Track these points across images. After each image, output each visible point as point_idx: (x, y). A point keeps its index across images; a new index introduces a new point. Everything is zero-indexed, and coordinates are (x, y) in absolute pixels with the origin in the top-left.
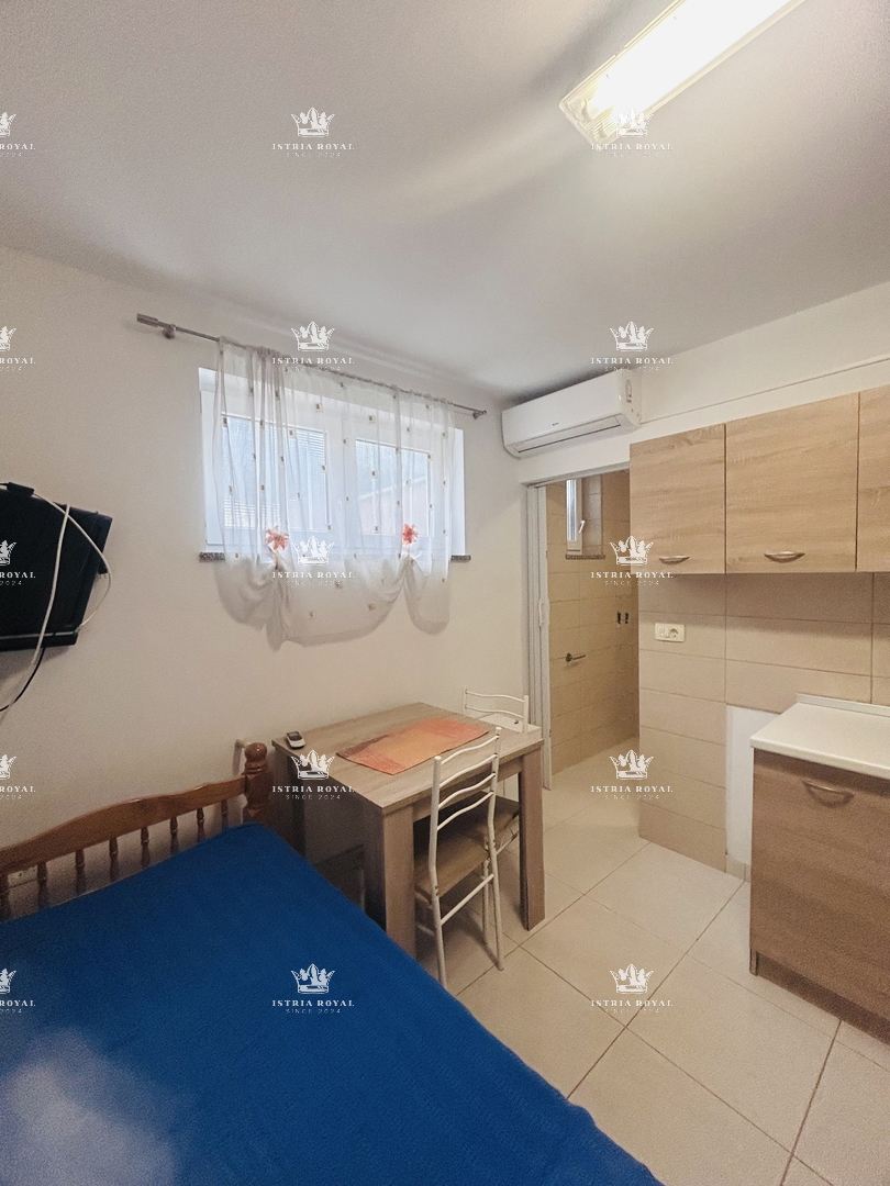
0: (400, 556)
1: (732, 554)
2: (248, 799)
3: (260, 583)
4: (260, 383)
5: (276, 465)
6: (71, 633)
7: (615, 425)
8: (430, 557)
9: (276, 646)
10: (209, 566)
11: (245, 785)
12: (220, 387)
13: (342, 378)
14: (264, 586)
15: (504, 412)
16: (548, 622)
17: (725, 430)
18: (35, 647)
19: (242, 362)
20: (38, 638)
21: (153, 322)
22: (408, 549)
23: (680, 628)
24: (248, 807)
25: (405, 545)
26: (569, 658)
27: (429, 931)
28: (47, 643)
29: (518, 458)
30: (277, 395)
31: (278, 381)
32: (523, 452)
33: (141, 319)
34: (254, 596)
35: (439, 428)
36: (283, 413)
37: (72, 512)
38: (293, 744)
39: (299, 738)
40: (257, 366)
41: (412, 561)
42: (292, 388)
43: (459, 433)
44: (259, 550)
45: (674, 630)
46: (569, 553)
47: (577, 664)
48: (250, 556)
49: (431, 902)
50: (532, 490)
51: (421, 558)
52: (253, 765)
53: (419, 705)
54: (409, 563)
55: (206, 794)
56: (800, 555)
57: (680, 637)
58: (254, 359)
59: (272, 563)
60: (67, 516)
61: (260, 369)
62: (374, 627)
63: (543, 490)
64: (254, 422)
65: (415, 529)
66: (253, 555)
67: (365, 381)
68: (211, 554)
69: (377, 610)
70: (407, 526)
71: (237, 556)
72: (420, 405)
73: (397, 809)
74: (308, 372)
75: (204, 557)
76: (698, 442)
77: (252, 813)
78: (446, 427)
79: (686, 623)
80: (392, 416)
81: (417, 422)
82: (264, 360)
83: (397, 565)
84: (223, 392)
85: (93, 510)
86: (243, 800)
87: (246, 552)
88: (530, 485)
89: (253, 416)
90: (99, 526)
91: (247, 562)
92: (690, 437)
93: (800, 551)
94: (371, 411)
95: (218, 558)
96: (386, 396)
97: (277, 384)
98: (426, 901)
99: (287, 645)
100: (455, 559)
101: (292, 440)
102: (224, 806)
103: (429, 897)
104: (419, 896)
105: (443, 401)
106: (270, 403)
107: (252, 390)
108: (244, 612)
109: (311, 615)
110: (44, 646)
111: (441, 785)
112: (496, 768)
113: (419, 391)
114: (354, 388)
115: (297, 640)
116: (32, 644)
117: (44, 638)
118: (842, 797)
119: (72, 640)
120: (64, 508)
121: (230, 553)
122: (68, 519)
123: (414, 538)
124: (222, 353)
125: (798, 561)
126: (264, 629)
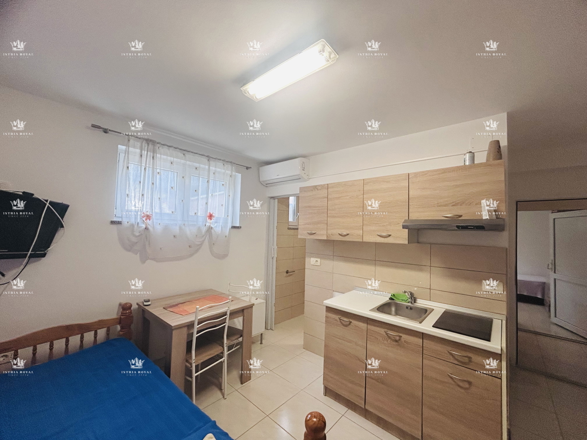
0: (205, 225)
1: (330, 232)
2: (121, 327)
3: (137, 234)
4: (146, 152)
5: (150, 186)
6: (43, 252)
7: (298, 179)
8: (220, 227)
9: (143, 262)
10: (115, 227)
11: (120, 321)
12: (127, 152)
13: (185, 152)
14: (139, 236)
15: (260, 168)
16: (276, 256)
17: (327, 187)
18: (26, 257)
19: (138, 144)
20: (27, 254)
21: (99, 127)
22: (209, 223)
23: (319, 260)
24: (120, 331)
25: (209, 221)
26: (287, 272)
27: (190, 379)
28: (31, 256)
29: (267, 187)
30: (153, 158)
31: (154, 152)
32: (267, 185)
33: (93, 126)
34: (134, 239)
35: (229, 172)
36: (155, 164)
37: (51, 203)
38: (145, 304)
39: (149, 301)
40: (145, 146)
41: (212, 228)
42: (161, 154)
43: (239, 176)
44: (139, 220)
45: (317, 261)
46: (290, 227)
47: (291, 275)
48: (134, 223)
49: (191, 367)
50: (272, 200)
51: (216, 227)
52: (125, 312)
53: (211, 290)
54: (210, 228)
55: (100, 324)
56: (348, 234)
57: (318, 264)
58: (144, 143)
59: (144, 226)
60: (48, 204)
61: (146, 147)
62: (191, 255)
63: (276, 200)
64: (141, 166)
65: (213, 215)
66: (135, 222)
67: (195, 153)
68: (116, 221)
69: (193, 248)
70: (210, 213)
71: (128, 223)
72: (220, 164)
73: (180, 327)
74: (169, 149)
75: (113, 222)
76: (320, 190)
77: (121, 333)
78: (232, 173)
79: (321, 258)
80: (207, 167)
81: (218, 170)
82: (148, 144)
83: (204, 229)
84: (128, 154)
85: (60, 202)
86: (119, 328)
87: (133, 221)
88: (272, 198)
89: (141, 163)
90: (63, 209)
91: (133, 225)
92: (318, 187)
93: (348, 233)
94: (197, 165)
95: (119, 223)
96: (205, 160)
97: (154, 153)
98: (190, 366)
99: (149, 261)
100: (234, 227)
101: (158, 176)
102: (108, 331)
103: (191, 364)
104: (188, 364)
105: (231, 162)
106: (150, 161)
107: (141, 156)
108: (129, 247)
109: (161, 249)
110: (29, 257)
111: (199, 318)
112: (228, 314)
113: (220, 158)
114: (188, 156)
115: (154, 259)
116: (25, 256)
117: (30, 254)
118: (349, 323)
119: (44, 255)
120: (47, 201)
121: (125, 221)
122: (48, 206)
123: (213, 218)
124: (129, 140)
125: (347, 237)
126: (138, 254)
